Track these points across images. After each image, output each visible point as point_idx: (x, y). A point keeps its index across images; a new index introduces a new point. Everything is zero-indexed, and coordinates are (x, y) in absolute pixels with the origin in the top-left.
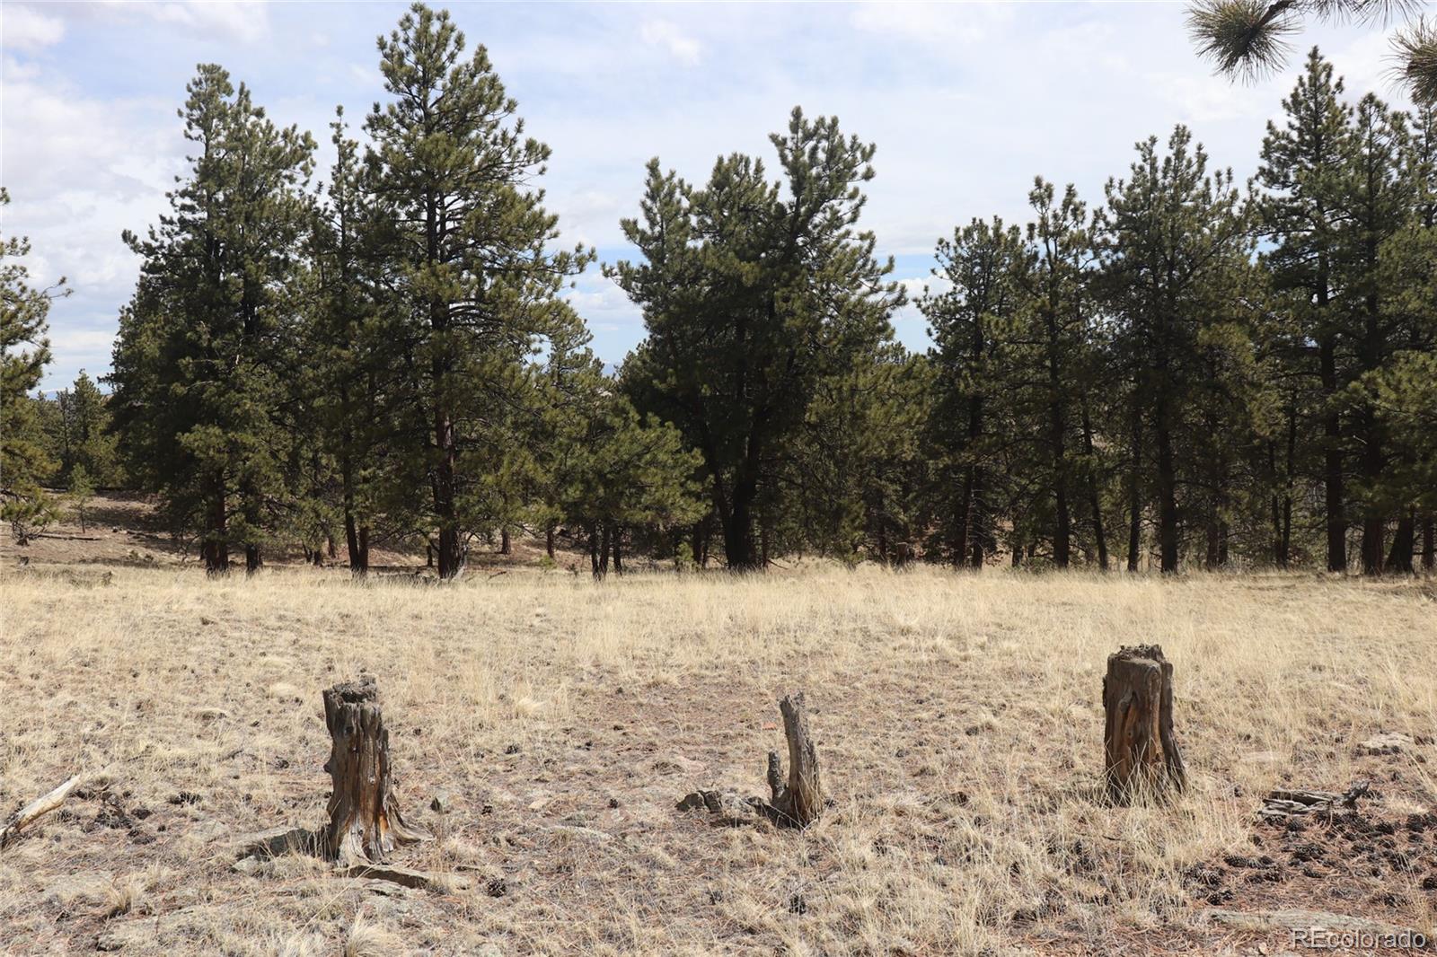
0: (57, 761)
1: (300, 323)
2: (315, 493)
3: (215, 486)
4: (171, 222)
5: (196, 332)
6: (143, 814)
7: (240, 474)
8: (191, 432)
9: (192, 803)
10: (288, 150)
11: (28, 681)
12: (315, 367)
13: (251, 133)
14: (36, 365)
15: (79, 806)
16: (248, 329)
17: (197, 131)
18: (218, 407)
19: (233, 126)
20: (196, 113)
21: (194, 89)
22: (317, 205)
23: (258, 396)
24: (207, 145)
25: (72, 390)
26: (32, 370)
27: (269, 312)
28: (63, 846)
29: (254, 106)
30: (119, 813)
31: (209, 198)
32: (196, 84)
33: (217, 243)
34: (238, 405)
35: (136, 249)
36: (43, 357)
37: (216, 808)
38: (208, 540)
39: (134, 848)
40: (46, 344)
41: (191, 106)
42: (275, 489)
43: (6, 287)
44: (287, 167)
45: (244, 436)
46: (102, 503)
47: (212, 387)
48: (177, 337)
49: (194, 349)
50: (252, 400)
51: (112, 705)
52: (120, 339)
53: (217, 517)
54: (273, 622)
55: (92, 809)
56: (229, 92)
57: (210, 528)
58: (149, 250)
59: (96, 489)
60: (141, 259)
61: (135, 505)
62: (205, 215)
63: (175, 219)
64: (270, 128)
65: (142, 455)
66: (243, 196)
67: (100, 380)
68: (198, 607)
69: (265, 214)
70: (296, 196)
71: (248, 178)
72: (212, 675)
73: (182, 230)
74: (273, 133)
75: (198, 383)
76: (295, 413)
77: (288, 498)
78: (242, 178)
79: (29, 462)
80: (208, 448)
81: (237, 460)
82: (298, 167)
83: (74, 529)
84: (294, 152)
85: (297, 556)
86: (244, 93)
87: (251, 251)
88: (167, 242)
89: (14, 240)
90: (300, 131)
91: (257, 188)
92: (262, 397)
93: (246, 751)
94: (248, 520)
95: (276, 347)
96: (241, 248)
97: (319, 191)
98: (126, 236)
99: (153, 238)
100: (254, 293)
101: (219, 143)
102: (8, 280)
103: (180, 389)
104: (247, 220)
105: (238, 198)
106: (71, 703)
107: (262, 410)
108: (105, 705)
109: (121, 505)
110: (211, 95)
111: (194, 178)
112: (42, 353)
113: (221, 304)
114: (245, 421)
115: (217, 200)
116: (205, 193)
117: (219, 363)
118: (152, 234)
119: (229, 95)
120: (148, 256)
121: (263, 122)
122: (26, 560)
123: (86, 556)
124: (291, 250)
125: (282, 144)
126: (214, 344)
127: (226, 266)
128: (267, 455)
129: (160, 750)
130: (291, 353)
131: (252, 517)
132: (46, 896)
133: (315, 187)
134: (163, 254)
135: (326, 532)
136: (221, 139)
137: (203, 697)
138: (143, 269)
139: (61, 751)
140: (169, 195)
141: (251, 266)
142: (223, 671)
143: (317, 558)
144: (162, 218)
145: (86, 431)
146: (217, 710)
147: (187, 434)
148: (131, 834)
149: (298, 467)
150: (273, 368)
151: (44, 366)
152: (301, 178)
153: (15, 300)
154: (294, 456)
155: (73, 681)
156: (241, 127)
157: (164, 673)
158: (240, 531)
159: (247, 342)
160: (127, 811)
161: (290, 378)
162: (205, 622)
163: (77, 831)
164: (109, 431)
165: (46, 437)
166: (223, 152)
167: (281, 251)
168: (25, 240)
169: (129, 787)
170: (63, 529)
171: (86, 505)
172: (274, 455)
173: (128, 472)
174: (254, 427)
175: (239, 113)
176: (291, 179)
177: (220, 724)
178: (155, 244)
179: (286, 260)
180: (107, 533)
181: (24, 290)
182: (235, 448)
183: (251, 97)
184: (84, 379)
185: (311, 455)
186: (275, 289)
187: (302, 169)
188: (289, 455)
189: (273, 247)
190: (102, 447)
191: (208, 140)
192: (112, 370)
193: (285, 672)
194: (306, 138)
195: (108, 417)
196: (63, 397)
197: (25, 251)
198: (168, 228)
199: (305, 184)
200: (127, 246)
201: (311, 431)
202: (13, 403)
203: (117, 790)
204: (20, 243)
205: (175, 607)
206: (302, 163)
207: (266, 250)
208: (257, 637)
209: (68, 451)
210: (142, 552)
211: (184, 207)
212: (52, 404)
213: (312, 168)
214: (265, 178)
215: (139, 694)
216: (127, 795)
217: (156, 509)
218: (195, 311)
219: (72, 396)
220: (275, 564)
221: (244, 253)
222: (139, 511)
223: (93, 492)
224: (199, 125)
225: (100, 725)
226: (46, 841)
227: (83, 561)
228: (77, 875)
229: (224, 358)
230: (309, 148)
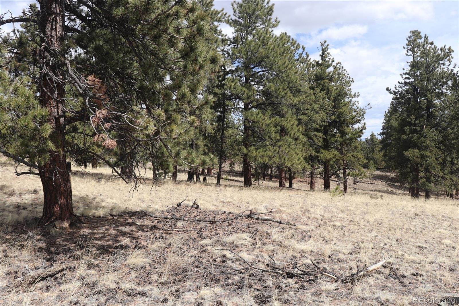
0: (373, 253)
1: (447, 114)
2: (451, 173)
3: (415, 169)
4: (402, 83)
5: (410, 118)
6: (404, 277)
7: (424, 165)
8: (408, 151)
9: (420, 277)
10: (442, 54)
11: (363, 227)
12: (452, 129)
13: (429, 51)
14: (362, 130)
15: (383, 270)
16: (428, 117)
17: (410, 53)
18: (417, 143)
19: (422, 49)
20: (410, 47)
21: (409, 39)
22: (454, 72)
23: (431, 139)
24: (413, 57)
25: (369, 138)
26: (360, 132)
27: (436, 111)
28: (379, 281)
29: (430, 41)
30: (396, 275)
31: (414, 74)
32: (409, 37)
33: (417, 89)
34: (424, 142)
35: (390, 93)
36: (364, 128)
37: (429, 280)
38: (412, 187)
39: (402, 287)
40: (365, 124)
41: (408, 45)
42: (436, 171)
43: (353, 107)
44: (442, 60)
45: (426, 152)
46: (378, 173)
47: (415, 136)
48: (404, 120)
49: (409, 124)
50: (429, 140)
51: (388, 238)
52: (384, 121)
53: (416, 179)
54: (440, 218)
55: (387, 271)
56: (421, 38)
57: (413, 183)
58: (395, 93)
59: (376, 168)
60: (392, 96)
61: (388, 174)
62: (413, 80)
63: (403, 82)
64: (435, 48)
65: (391, 158)
66: (426, 72)
67: (378, 134)
68: (413, 209)
69: (434, 78)
70: (445, 70)
71: (428, 66)
72: (420, 233)
73: (405, 86)
74: (437, 49)
75: (411, 135)
76: (445, 145)
77: (441, 174)
78: (426, 66)
79: (359, 159)
80: (414, 156)
81: (423, 161)
82: (446, 60)
83: (369, 181)
84: (445, 55)
85: (443, 194)
86: (426, 38)
87: (429, 90)
88: (400, 89)
89: (355, 93)
90: (447, 47)
91: (431, 69)
92: (433, 140)
93: (437, 262)
94: (427, 181)
95: (438, 122)
96: (426, 89)
97: (455, 67)
98: (387, 89)
99: (396, 89)
100: (430, 104)
101: (418, 56)
102: (353, 105)
103: (404, 137)
104: (428, 80)
105: (425, 73)
106: (376, 236)
107: (433, 144)
108: (386, 238)
109: (384, 174)
110: (415, 40)
111: (409, 68)
112: (364, 126)
113: (418, 109)
114: (426, 148)
115: (417, 74)
116: (413, 72)
117: (418, 128)
118: (396, 88)
119: (421, 39)
120: (394, 95)
121: (433, 46)
122: (356, 189)
123: (373, 189)
124: (444, 89)
125: (440, 53)
126: (416, 122)
127: (420, 96)
128: (434, 159)
129: (406, 256)
130: (444, 124)
131: (428, 180)
132: (376, 296)
133: (453, 66)
134: (399, 94)
135: (456, 187)
136: (418, 54)
137: (418, 240)
138: (393, 99)
139: (375, 250)
140: (401, 75)
141: (429, 96)
142: (424, 232)
143: (451, 196)
144: (399, 82)
145: (373, 150)
146: (424, 246)
147: (407, 152)
148: (400, 282)
149: (446, 164)
150: (436, 129)
151: (364, 131)
152: (447, 63)
153: (355, 111)
154: (444, 160)
155: (376, 229)
156: (425, 49)
157: (404, 230)
158: (424, 184)
159: (428, 121)
160: (398, 274)
161: (443, 133)
162: (416, 215)
163: (383, 277)
164: (380, 151)
165: (362, 152)
166: (419, 58)
167: (440, 90)
168: (358, 93)
169: (398, 267)
170: (366, 180)
171: (373, 173)
172: (437, 159)
173: (386, 163)
174: (430, 149)
175: (424, 45)
176: (444, 64)
177: (425, 251)
178: (396, 91)
179: (442, 92)
180: (379, 182)
181: (358, 108)
182: (423, 157)
183: (428, 38)
184: (373, 134)
185: (450, 160)
186: (438, 102)
187: (448, 60)
188: (442, 159)
189: (437, 88)
190: (378, 156)
191: (414, 55)
192: (382, 131)
193: (447, 236)
194: (449, 49)
195: (380, 146)
196: (367, 140)
197: (358, 96)
198: (401, 85)
199: (449, 65)
200: (388, 92)
201: (451, 151)
202: (355, 142)
203: (394, 267)
204: (357, 94)
205: (405, 208)
206: (448, 58)
207: (435, 90)
208: (435, 222)
209: (368, 156)
210: (390, 189)
211: (406, 78)
212: (363, 142)
213: (452, 59)
214: (434, 65)
215: (397, 236)
216: (398, 269)
217: (395, 176)
218: (409, 112)
219: (369, 139)
220: (435, 196)
221: (426, 91)
222: (389, 176)
223: (375, 169)
224: (411, 51)
225: (386, 244)
226: (374, 279)
227: (372, 191)
228: (384, 292)
229: (420, 127)
230: (450, 52)
